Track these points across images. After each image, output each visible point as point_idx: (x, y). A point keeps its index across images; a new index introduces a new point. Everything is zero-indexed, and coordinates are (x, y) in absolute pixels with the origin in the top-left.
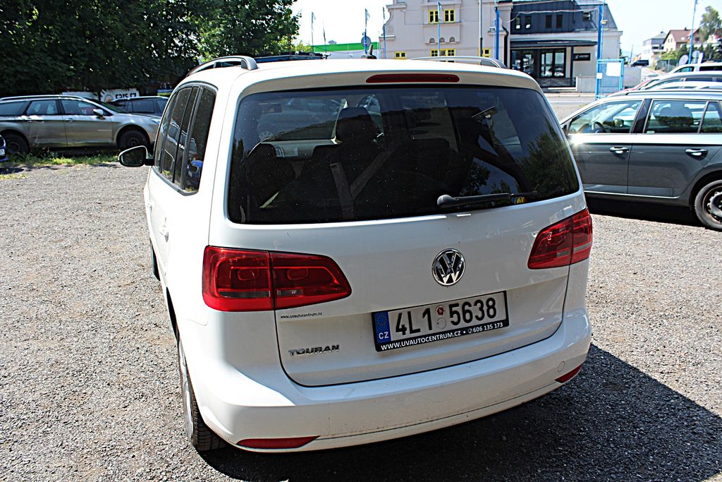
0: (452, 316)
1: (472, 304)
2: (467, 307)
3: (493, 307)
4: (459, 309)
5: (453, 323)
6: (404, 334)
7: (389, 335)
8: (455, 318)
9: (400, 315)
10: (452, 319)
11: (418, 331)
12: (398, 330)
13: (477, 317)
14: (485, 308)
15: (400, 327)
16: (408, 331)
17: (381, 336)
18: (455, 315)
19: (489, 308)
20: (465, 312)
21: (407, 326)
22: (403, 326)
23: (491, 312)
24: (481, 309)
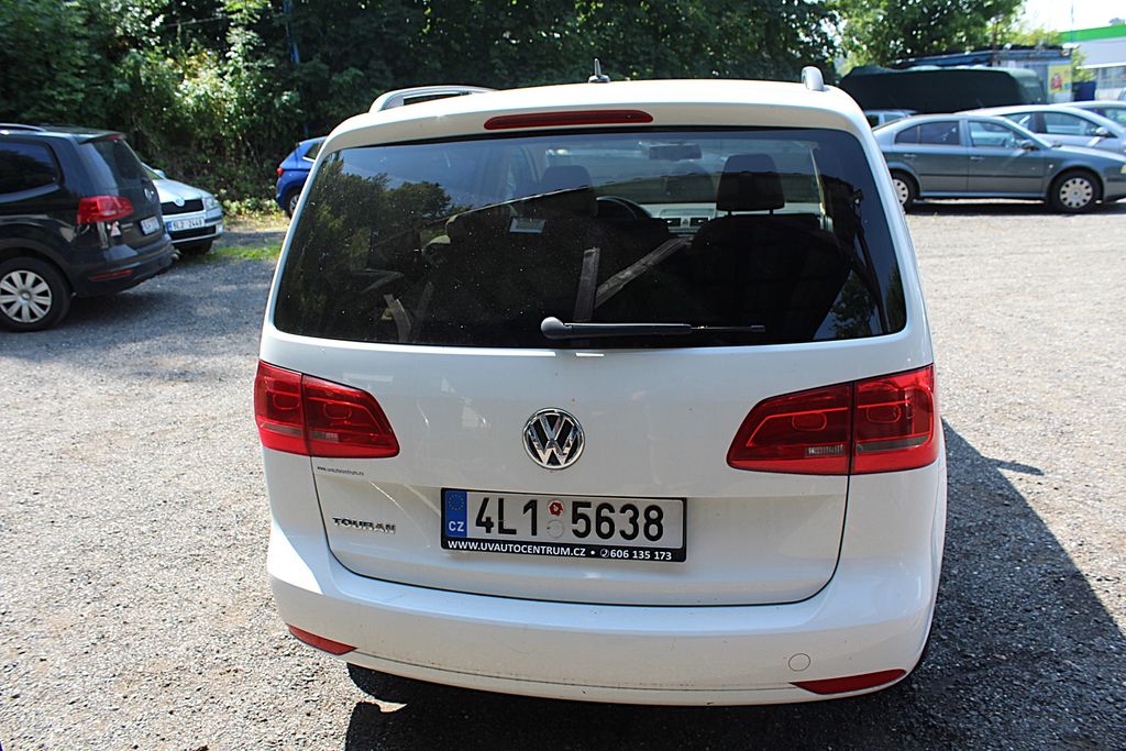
0: (575, 522)
1: (617, 509)
2: (605, 513)
3: (658, 521)
4: (591, 512)
5: (576, 532)
6: (488, 531)
7: (465, 527)
8: (581, 525)
9: (486, 500)
10: (575, 526)
11: (513, 532)
12: (479, 523)
13: (623, 533)
14: (641, 521)
15: (484, 519)
16: (495, 529)
17: (452, 527)
18: (582, 522)
19: (649, 521)
20: (600, 520)
21: (495, 520)
22: (488, 519)
23: (653, 530)
24: (633, 521)
